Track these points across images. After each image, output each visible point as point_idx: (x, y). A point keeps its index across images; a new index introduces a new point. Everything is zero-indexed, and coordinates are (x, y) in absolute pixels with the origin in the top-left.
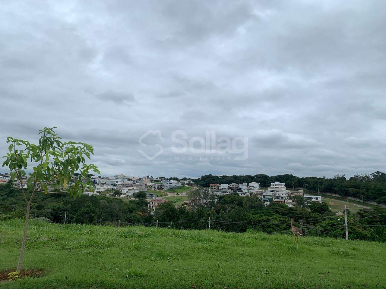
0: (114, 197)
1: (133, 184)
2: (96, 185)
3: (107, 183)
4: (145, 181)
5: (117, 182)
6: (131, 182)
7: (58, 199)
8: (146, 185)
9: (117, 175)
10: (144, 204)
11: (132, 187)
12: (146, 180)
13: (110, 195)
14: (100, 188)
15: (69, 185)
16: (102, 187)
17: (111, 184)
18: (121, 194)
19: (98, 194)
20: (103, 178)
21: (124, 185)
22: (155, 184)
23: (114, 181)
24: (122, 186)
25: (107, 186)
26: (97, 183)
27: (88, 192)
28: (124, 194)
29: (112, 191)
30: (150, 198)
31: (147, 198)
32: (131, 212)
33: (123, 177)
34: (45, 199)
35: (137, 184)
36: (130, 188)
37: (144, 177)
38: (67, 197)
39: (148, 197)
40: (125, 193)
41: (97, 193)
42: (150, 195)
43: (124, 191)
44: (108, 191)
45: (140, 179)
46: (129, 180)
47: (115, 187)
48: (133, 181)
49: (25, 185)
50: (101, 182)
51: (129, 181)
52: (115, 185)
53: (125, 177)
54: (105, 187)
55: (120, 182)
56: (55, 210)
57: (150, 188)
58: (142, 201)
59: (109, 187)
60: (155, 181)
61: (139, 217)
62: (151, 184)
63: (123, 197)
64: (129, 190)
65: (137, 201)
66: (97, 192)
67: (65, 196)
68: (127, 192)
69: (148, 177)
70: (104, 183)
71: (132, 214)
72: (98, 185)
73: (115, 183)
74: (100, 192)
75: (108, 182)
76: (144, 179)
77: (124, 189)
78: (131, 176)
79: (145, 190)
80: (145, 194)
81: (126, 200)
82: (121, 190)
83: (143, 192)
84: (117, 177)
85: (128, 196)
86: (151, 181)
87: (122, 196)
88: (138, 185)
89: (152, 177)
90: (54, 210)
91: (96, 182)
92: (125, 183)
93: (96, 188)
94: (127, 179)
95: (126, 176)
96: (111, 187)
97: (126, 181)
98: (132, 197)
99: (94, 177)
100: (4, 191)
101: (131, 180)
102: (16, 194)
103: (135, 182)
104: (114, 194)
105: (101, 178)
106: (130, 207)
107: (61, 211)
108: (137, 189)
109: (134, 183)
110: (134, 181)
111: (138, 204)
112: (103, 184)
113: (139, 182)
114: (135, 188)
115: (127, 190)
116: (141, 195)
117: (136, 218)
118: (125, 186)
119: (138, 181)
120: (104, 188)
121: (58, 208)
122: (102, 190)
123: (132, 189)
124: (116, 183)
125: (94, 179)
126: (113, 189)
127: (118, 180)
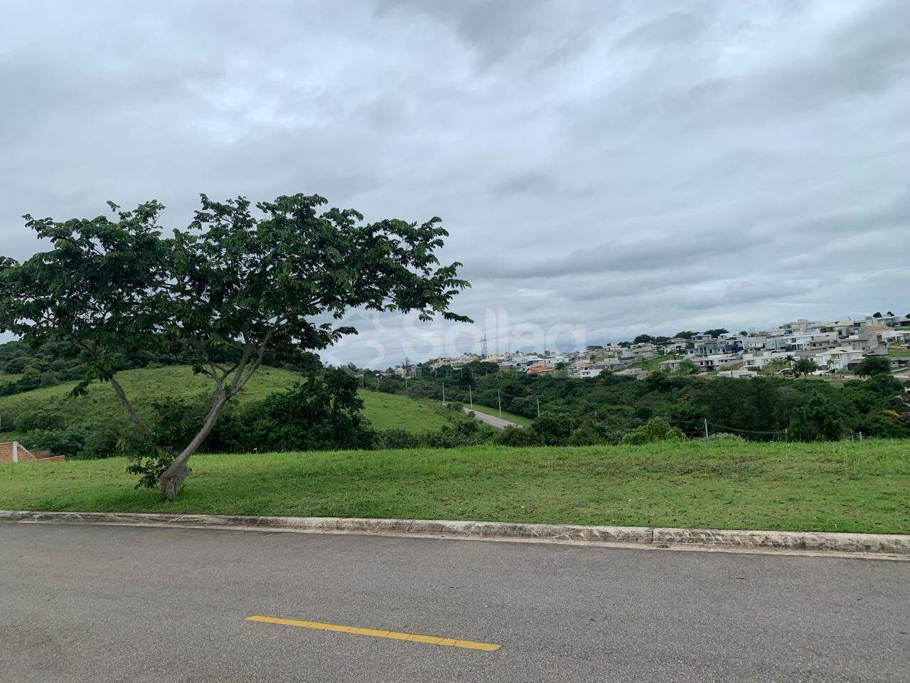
0: (797, 376)
1: (839, 341)
2: (740, 353)
3: (768, 347)
4: (874, 329)
5: (794, 340)
6: (833, 336)
7: (667, 394)
8: (879, 337)
9: (788, 322)
10: (891, 389)
11: (841, 348)
12: (875, 324)
13: (785, 373)
14: (755, 358)
15: (679, 361)
16: (756, 356)
17: (779, 346)
18: (815, 368)
19: (754, 374)
20: (752, 336)
21: (814, 345)
23: (784, 338)
24: (808, 348)
25: (770, 352)
26: (741, 348)
27: (729, 372)
28: (820, 369)
29: (787, 363)
30: (902, 372)
31: (894, 371)
32: (865, 411)
33: (809, 327)
34: (640, 395)
35: (851, 337)
36: (836, 351)
37: (867, 318)
38: (685, 387)
39: (896, 368)
40: (825, 364)
41: (750, 372)
42: (900, 362)
43: (821, 359)
44: (776, 363)
45: (857, 325)
46: (824, 330)
47: (792, 353)
48: (836, 333)
49: (588, 371)
50: (753, 345)
51: (827, 333)
52: (789, 349)
53: (812, 326)
54: (767, 355)
55: (802, 339)
56: (677, 417)
57: (893, 344)
58: (883, 382)
59: (776, 355)
60: (904, 324)
61: (890, 422)
62: (893, 333)
63: (821, 375)
64: (834, 355)
65: (867, 382)
66: (750, 369)
67: (681, 387)
68: (830, 362)
69: (877, 315)
70: (760, 345)
71: (871, 416)
72: (746, 352)
73: (789, 342)
74: (757, 369)
75: (770, 343)
76: (869, 323)
77: (817, 355)
78: (827, 321)
79: (882, 351)
80: (886, 362)
81: (837, 383)
82: (812, 359)
83: (877, 357)
84: (789, 329)
85: (833, 371)
86: (892, 324)
87: (818, 372)
88: (854, 341)
89: (892, 315)
90: (674, 417)
91: (740, 345)
92: (816, 340)
93: (744, 361)
94: (818, 330)
95: (814, 323)
96: (784, 355)
97: (817, 334)
98: (847, 373)
99: (729, 335)
100: (557, 387)
101: (831, 329)
102: (581, 390)
103: (845, 334)
104: (794, 371)
105: (749, 335)
106: (858, 396)
107: (690, 419)
108: (855, 351)
109: (841, 338)
110: (840, 333)
111: (874, 388)
112: (759, 349)
113: (856, 332)
114: (850, 349)
115: (829, 358)
116: (873, 366)
117: (882, 424)
118: (818, 346)
119: (852, 330)
120: (762, 357)
121: (683, 413)
122: (759, 362)
123: (842, 352)
124: (793, 344)
125: (733, 341)
126: (789, 358)
127: (795, 335)
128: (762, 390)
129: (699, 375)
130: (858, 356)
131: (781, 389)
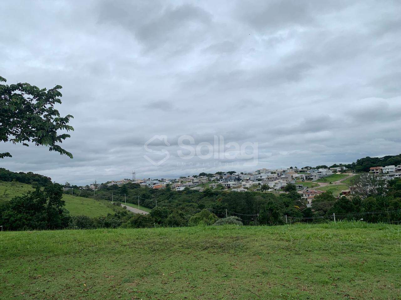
0: (262, 191)
1: (278, 177)
2: (241, 181)
3: (251, 179)
4: (290, 173)
5: (261, 177)
6: (275, 175)
7: (211, 198)
8: (292, 176)
9: (259, 169)
10: (296, 197)
11: (278, 181)
12: (291, 171)
13: (258, 190)
15: (217, 184)
16: (246, 183)
17: (255, 179)
18: (269, 188)
19: (246, 190)
20: (245, 174)
21: (269, 179)
22: (302, 175)
23: (257, 176)
24: (267, 180)
25: (252, 181)
26: (241, 179)
27: (236, 189)
28: (271, 189)
29: (259, 186)
30: (300, 190)
31: (297, 190)
32: (287, 206)
33: (267, 171)
34: (200, 198)
35: (282, 176)
36: (277, 181)
37: (288, 169)
38: (219, 195)
39: (298, 189)
40: (273, 186)
41: (244, 189)
42: (299, 186)
43: (271, 184)
44: (254, 186)
45: (284, 171)
46: (272, 173)
47: (260, 182)
48: (276, 174)
49: (179, 188)
50: (246, 178)
51: (273, 175)
52: (259, 180)
54: (251, 182)
55: (264, 176)
56: (215, 208)
57: (297, 179)
58: (294, 194)
59: (254, 183)
60: (301, 171)
61: (296, 210)
62: (297, 175)
63: (271, 191)
64: (276, 183)
65: (288, 194)
66: (244, 188)
67: (217, 195)
68: (274, 186)
69: (291, 168)
70: (248, 178)
71: (290, 208)
72: (243, 181)
73: (259, 178)
74: (247, 188)
75: (252, 178)
76: (288, 171)
77: (270, 183)
78: (273, 169)
79: (293, 182)
80: (294, 186)
81: (277, 194)
82: (268, 185)
83: (292, 184)
84: (259, 172)
85: (276, 190)
86: (296, 172)
87: (270, 190)
88: (283, 178)
89: (297, 168)
90: (214, 208)
91: (240, 178)
92: (269, 177)
93: (242, 184)
94: (270, 173)
96: (257, 182)
97: (270, 174)
98: (281, 191)
99: (236, 174)
100: (166, 194)
101: (275, 173)
102: (176, 196)
103: (280, 174)
104: (261, 189)
105: (244, 174)
106: (285, 200)
107: (220, 209)
108: (283, 182)
109: (279, 176)
110: (278, 174)
111: (291, 197)
112: (248, 180)
113: (284, 174)
114: (281, 181)
115: (274, 184)
116: (290, 188)
117: (294, 212)
118: (270, 179)
119: (282, 173)
120: (249, 183)
121: (218, 206)
122: (248, 185)
125: (238, 176)
126: (259, 184)
127: (262, 174)
128: (249, 197)
129: (224, 190)
130: (284, 184)
131: (256, 197)
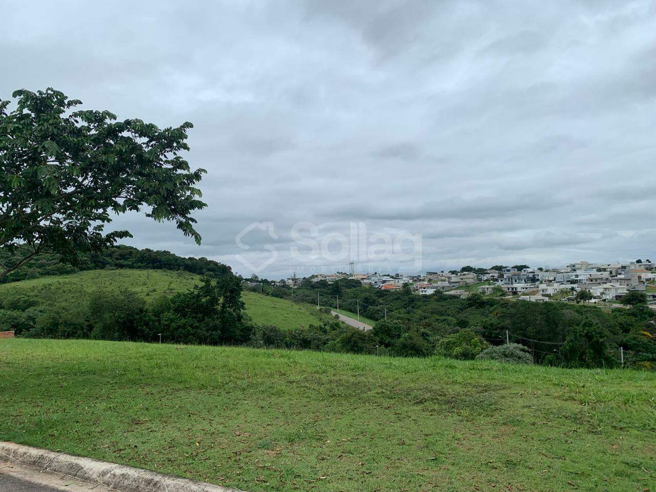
0: (578, 302)
1: (610, 278)
2: (537, 283)
3: (557, 280)
4: (636, 271)
5: (577, 276)
6: (606, 275)
7: (481, 310)
8: (640, 277)
9: (573, 263)
10: (646, 316)
11: (611, 284)
12: (637, 268)
13: (569, 299)
14: (548, 287)
15: (492, 286)
16: (549, 286)
17: (566, 280)
18: (591, 297)
19: (547, 299)
20: (547, 271)
21: (592, 281)
23: (570, 274)
24: (587, 282)
25: (559, 284)
26: (538, 280)
27: (528, 297)
28: (595, 298)
29: (571, 292)
31: (649, 303)
32: (626, 331)
33: (588, 267)
34: (462, 310)
35: (619, 276)
36: (608, 285)
37: (632, 263)
38: (495, 306)
39: (651, 301)
40: (599, 294)
41: (544, 298)
42: (654, 296)
43: (596, 291)
44: (563, 292)
45: (624, 268)
46: (599, 270)
47: (575, 286)
48: (608, 273)
49: (426, 290)
50: (547, 278)
51: (602, 273)
52: (573, 282)
53: (590, 266)
54: (556, 285)
55: (583, 275)
56: (487, 327)
57: (649, 283)
58: (641, 310)
59: (563, 286)
61: (645, 340)
62: (650, 275)
63: (595, 303)
64: (605, 289)
65: (629, 310)
66: (543, 295)
67: (492, 305)
68: (602, 293)
69: (639, 261)
70: (551, 278)
71: (631, 335)
72: (541, 283)
73: (574, 277)
74: (549, 296)
75: (559, 277)
76: (633, 267)
77: (593, 288)
78: (601, 262)
79: (641, 288)
80: (643, 296)
81: (606, 309)
82: (589, 291)
83: (638, 292)
84: (574, 268)
85: (604, 300)
86: (650, 269)
87: (593, 301)
88: (621, 279)
89: (650, 262)
90: (484, 327)
91: (537, 278)
92: (593, 277)
93: (539, 289)
94: (595, 270)
95: (592, 264)
96: (569, 286)
97: (594, 272)
98: (615, 303)
99: (530, 270)
100: (402, 300)
101: (605, 270)
102: (419, 303)
103: (614, 274)
104: (576, 299)
105: (544, 271)
106: (622, 319)
107: (496, 329)
108: (621, 287)
109: (612, 277)
110: (611, 273)
111: (634, 315)
112: (551, 281)
113: (623, 272)
114: (617, 285)
115: (602, 290)
116: (634, 298)
117: (639, 342)
118: (594, 281)
119: (620, 271)
120: (553, 287)
121: (492, 325)
122: (550, 291)
123: (611, 287)
124: (577, 279)
125: (533, 274)
126: (573, 289)
127: (578, 272)
128: (551, 311)
129: (506, 297)
130: (623, 290)
131: (565, 311)
